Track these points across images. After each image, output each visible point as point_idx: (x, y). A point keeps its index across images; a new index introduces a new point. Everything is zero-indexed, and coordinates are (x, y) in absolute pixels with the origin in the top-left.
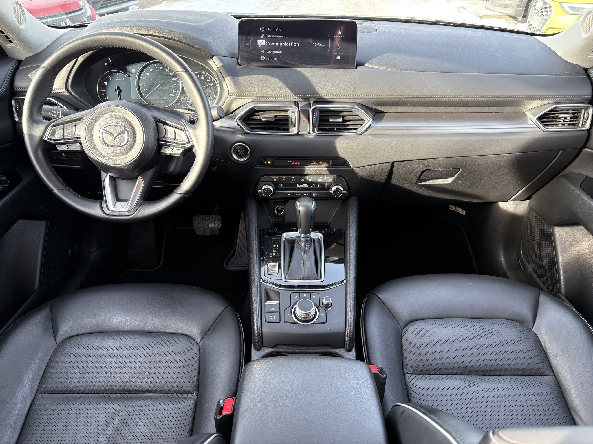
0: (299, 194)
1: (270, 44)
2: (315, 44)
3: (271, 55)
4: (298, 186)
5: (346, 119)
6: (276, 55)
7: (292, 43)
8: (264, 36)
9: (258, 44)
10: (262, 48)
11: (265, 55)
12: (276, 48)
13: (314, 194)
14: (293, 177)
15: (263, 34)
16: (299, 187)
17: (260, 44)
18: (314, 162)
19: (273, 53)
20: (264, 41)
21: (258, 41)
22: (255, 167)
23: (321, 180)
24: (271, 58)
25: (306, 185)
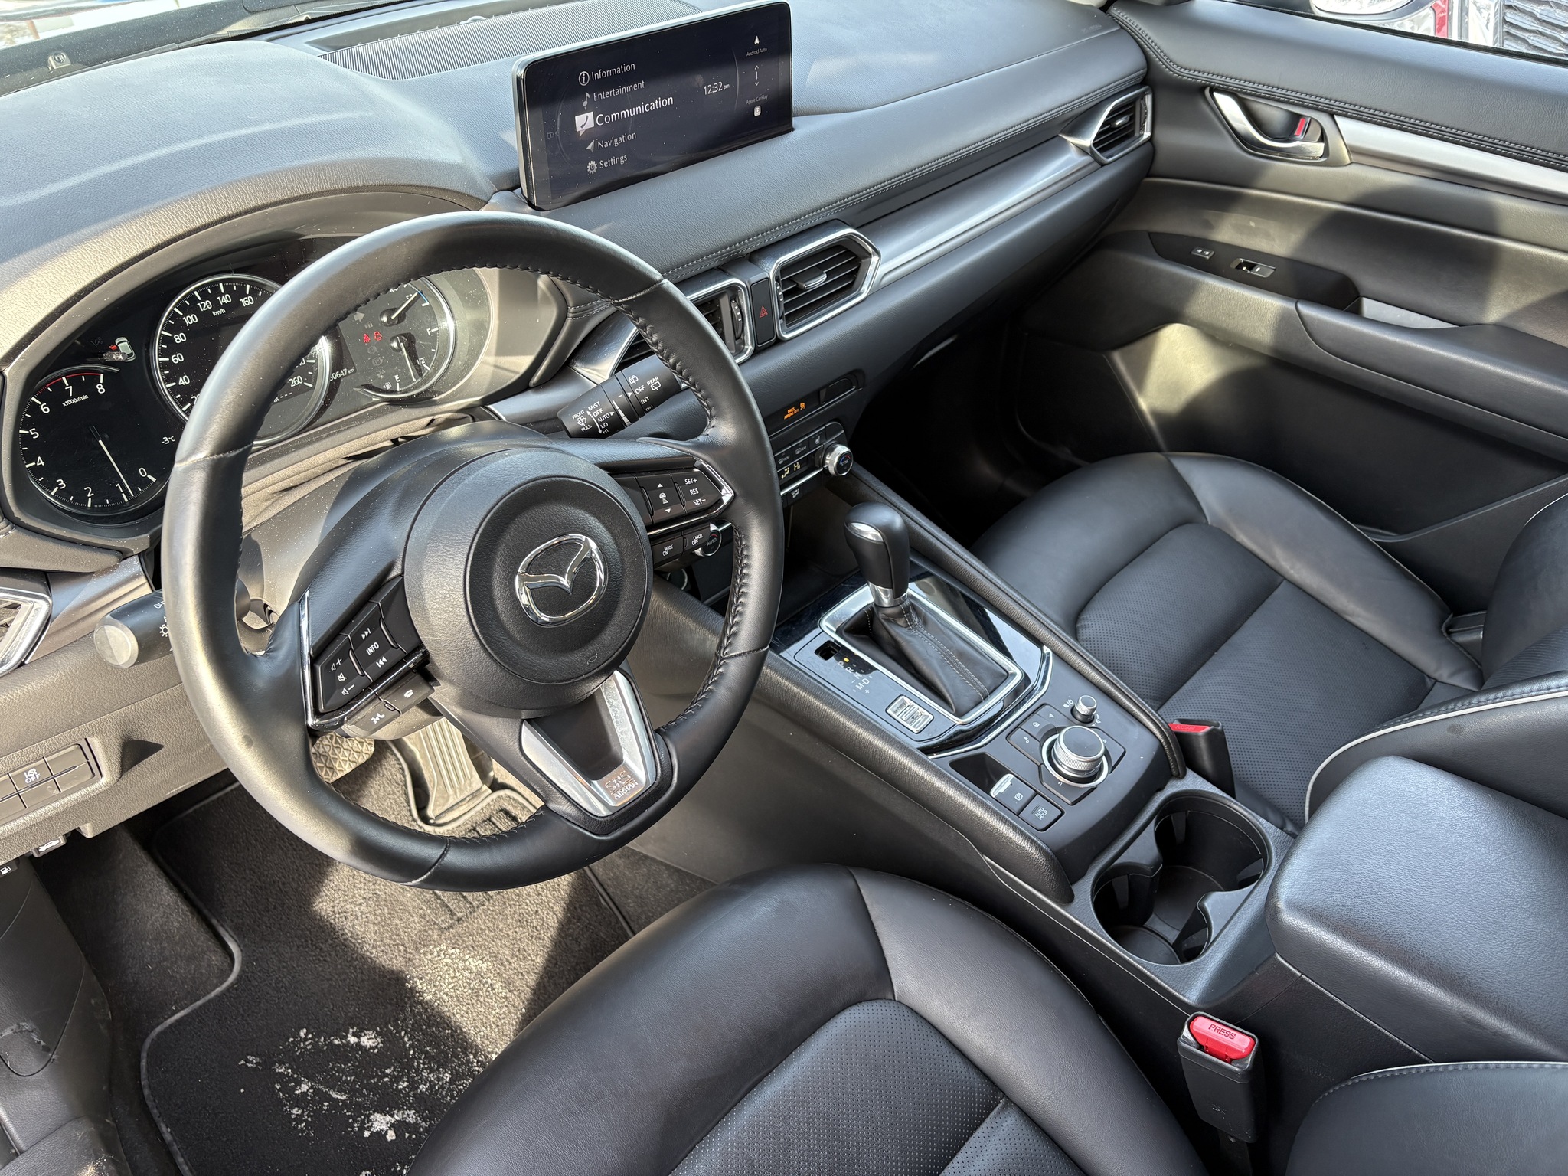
1: (607, 119)
2: (708, 88)
3: (611, 152)
6: (625, 148)
7: (657, 102)
8: (591, 100)
9: (578, 128)
10: (588, 135)
11: (599, 155)
12: (620, 127)
15: (587, 95)
17: (582, 126)
18: (790, 410)
19: (616, 142)
20: (591, 115)
21: (576, 117)
23: (802, 450)
24: (611, 161)
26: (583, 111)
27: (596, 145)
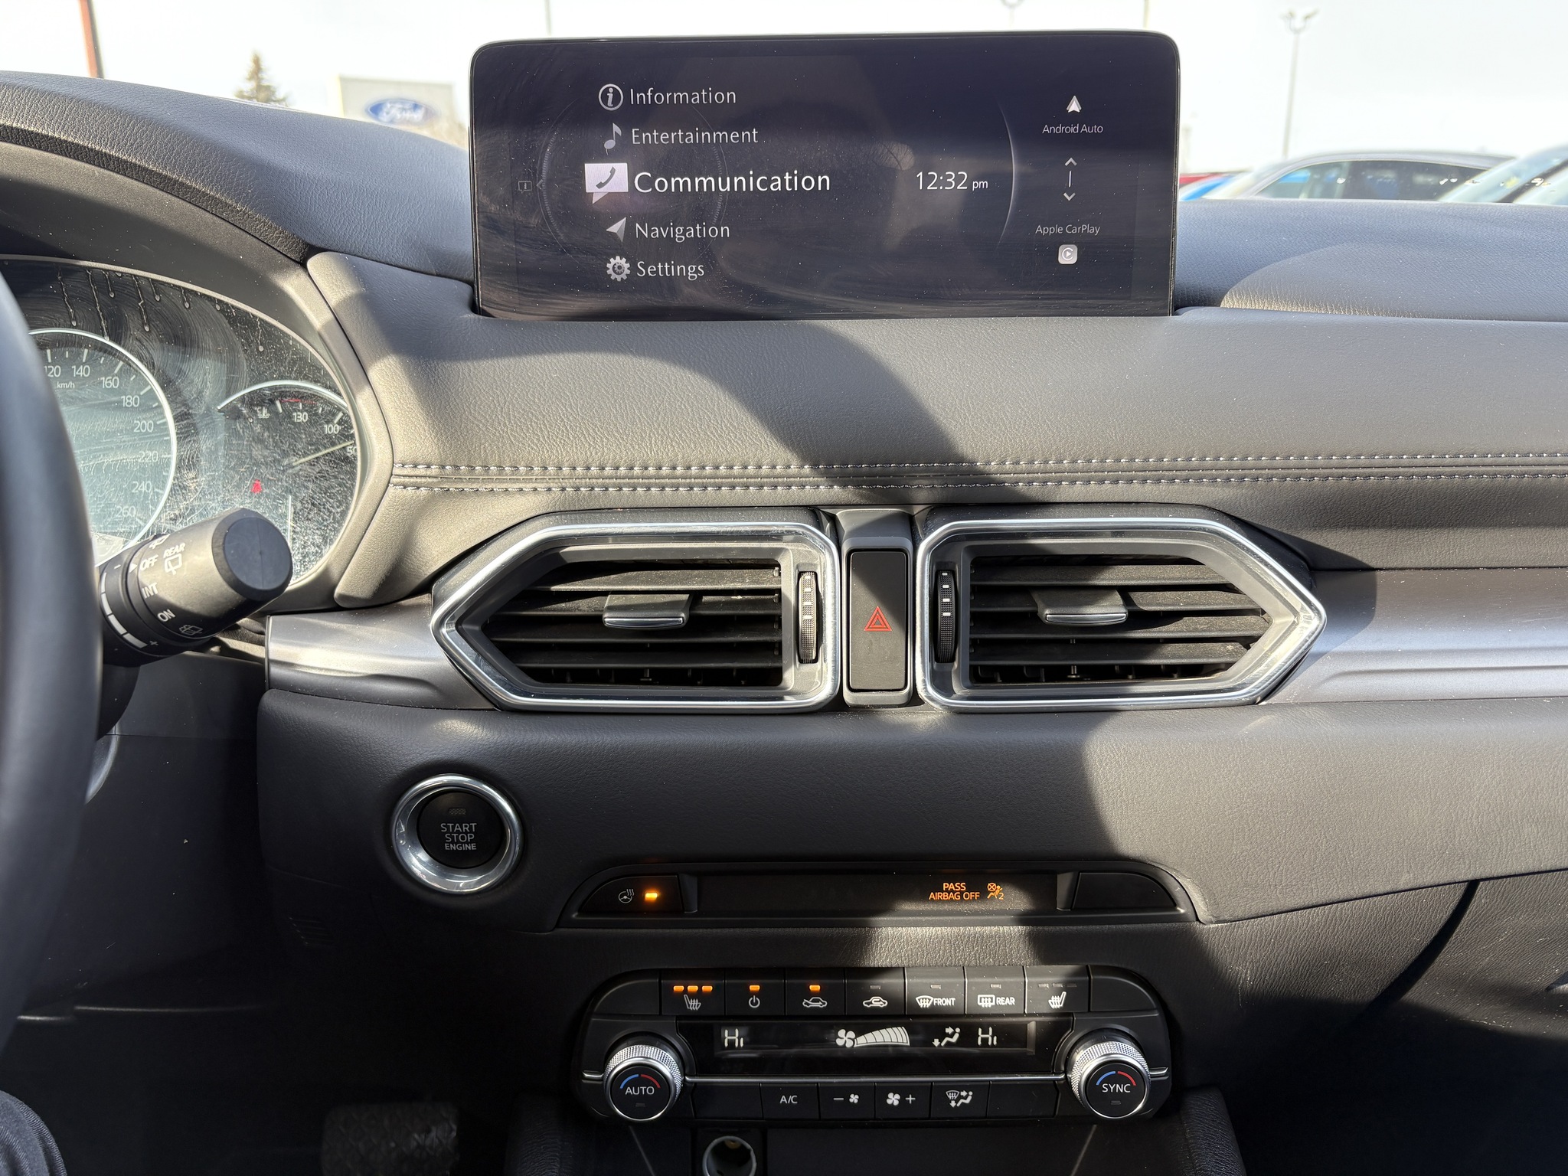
0: (854, 1099)
1: (661, 185)
2: (928, 179)
3: (666, 250)
4: (845, 1039)
5: (1146, 608)
6: (700, 251)
7: (787, 177)
8: (624, 141)
9: (590, 187)
10: (615, 205)
11: (631, 247)
12: (698, 208)
13: (952, 1096)
14: (815, 988)
15: (616, 128)
16: (849, 1044)
17: (600, 185)
18: (951, 886)
19: (679, 234)
20: (622, 168)
21: (586, 165)
22: (558, 926)
23: (1001, 1001)
24: (663, 268)
25: (896, 1036)
26: (602, 157)
27: (629, 228)
